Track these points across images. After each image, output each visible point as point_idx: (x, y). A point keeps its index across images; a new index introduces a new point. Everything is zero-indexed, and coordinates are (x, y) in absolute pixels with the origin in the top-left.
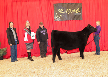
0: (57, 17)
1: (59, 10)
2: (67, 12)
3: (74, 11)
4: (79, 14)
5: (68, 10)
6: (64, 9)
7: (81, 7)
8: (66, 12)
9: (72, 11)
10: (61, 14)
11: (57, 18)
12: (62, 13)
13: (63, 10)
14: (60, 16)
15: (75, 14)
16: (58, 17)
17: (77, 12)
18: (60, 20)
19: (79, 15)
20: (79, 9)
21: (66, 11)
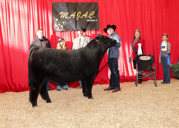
0: (57, 24)
1: (60, 14)
2: (74, 17)
3: (87, 15)
4: (94, 20)
5: (76, 14)
6: (69, 11)
7: (98, 10)
8: (72, 17)
9: (83, 15)
10: (64, 20)
11: (57, 26)
12: (66, 18)
13: (68, 13)
14: (63, 23)
15: (88, 21)
16: (59, 24)
17: (90, 18)
18: (62, 29)
19: (95, 22)
20: (94, 12)
21: (73, 15)
